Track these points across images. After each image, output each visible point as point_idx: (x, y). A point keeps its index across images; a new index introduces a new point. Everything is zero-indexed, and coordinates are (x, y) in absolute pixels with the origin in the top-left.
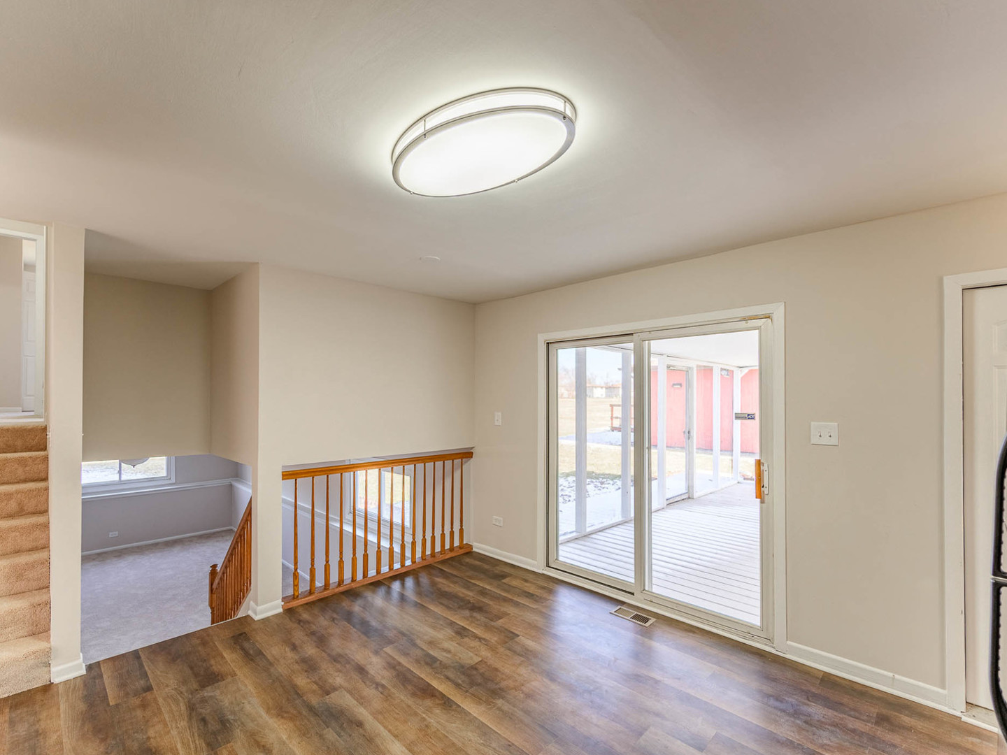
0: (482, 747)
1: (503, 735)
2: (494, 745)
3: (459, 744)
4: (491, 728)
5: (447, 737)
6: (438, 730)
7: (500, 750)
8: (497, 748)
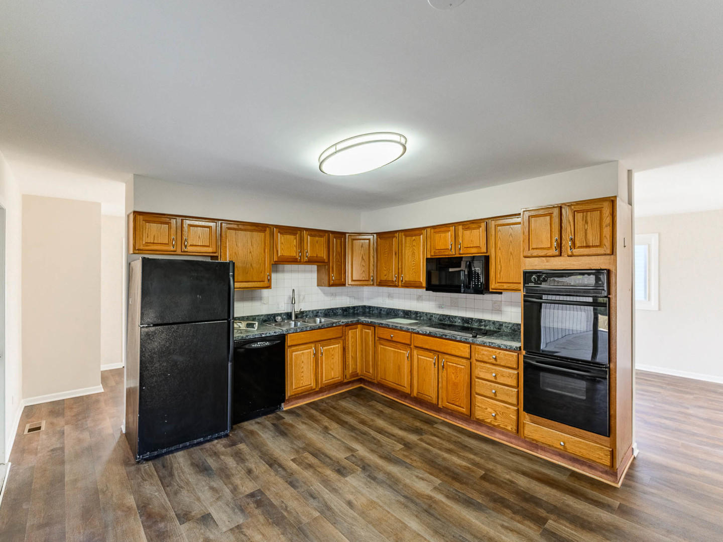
0: (354, 523)
1: (337, 531)
2: (345, 524)
3: (370, 526)
4: (346, 537)
5: (380, 533)
6: (387, 538)
7: (341, 520)
8: (344, 521)
